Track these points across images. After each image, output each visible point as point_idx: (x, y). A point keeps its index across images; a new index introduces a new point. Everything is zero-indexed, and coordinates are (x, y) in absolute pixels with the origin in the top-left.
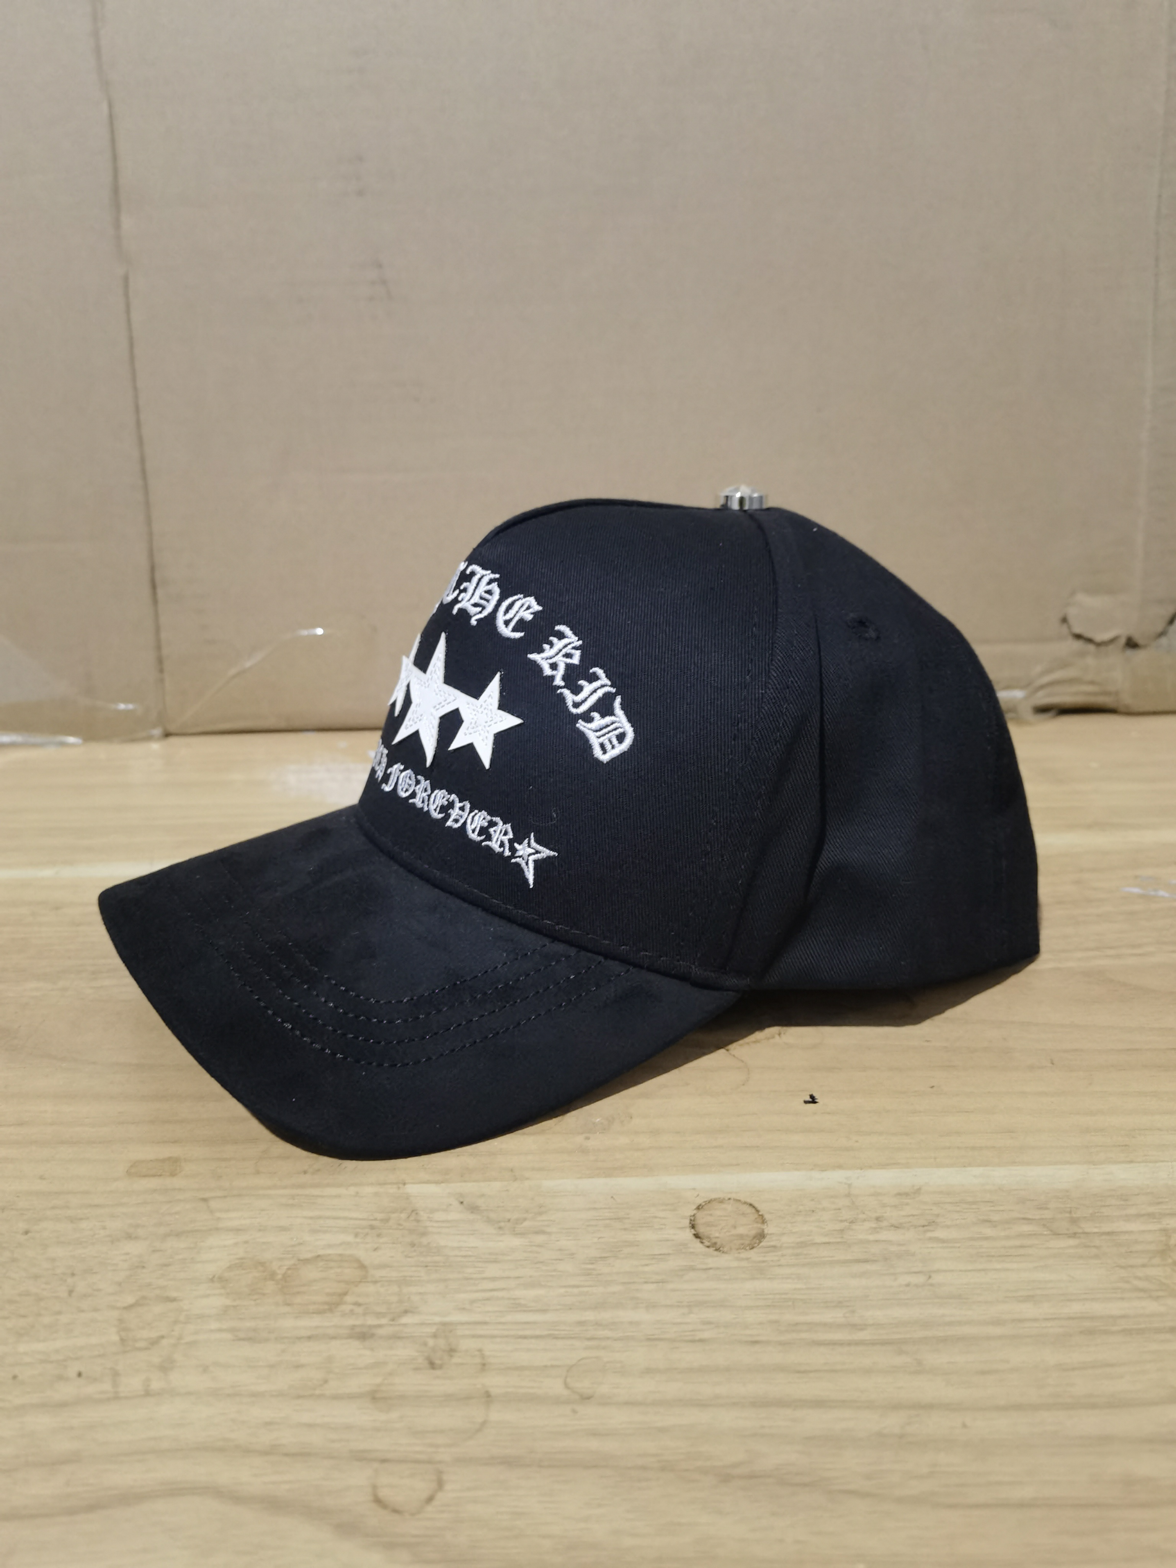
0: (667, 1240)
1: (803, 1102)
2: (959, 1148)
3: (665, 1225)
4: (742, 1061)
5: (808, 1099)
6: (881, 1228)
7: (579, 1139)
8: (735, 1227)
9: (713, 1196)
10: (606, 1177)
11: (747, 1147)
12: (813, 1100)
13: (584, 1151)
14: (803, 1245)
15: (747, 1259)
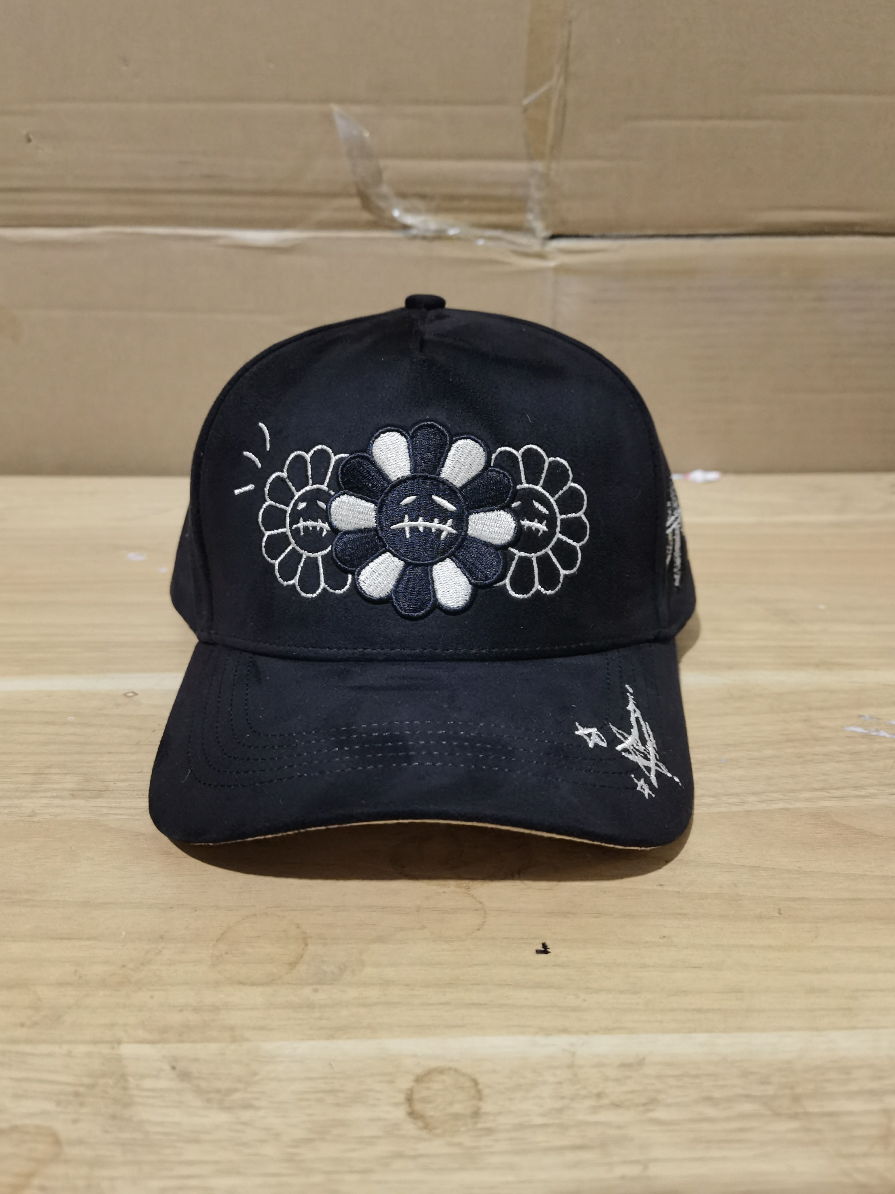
0: (379, 1119)
1: (535, 951)
2: (686, 1010)
3: (379, 1099)
4: (481, 903)
5: (540, 948)
6: (601, 1107)
7: (307, 991)
8: (451, 1103)
9: (434, 1064)
10: (327, 1039)
11: (474, 1004)
12: (545, 950)
13: (310, 1006)
14: (521, 1127)
15: (459, 1144)
